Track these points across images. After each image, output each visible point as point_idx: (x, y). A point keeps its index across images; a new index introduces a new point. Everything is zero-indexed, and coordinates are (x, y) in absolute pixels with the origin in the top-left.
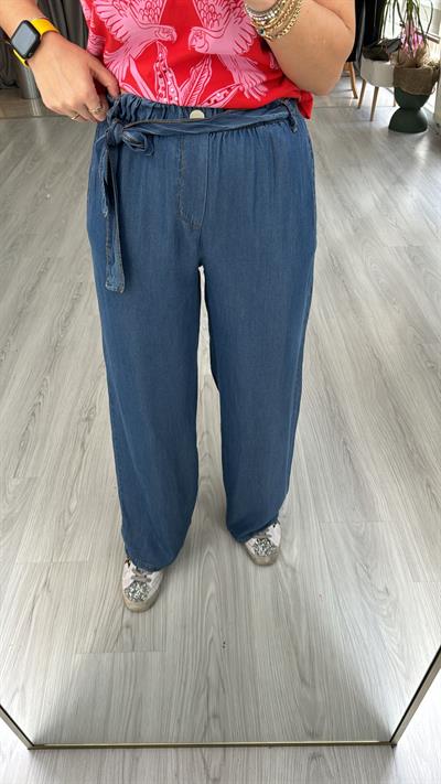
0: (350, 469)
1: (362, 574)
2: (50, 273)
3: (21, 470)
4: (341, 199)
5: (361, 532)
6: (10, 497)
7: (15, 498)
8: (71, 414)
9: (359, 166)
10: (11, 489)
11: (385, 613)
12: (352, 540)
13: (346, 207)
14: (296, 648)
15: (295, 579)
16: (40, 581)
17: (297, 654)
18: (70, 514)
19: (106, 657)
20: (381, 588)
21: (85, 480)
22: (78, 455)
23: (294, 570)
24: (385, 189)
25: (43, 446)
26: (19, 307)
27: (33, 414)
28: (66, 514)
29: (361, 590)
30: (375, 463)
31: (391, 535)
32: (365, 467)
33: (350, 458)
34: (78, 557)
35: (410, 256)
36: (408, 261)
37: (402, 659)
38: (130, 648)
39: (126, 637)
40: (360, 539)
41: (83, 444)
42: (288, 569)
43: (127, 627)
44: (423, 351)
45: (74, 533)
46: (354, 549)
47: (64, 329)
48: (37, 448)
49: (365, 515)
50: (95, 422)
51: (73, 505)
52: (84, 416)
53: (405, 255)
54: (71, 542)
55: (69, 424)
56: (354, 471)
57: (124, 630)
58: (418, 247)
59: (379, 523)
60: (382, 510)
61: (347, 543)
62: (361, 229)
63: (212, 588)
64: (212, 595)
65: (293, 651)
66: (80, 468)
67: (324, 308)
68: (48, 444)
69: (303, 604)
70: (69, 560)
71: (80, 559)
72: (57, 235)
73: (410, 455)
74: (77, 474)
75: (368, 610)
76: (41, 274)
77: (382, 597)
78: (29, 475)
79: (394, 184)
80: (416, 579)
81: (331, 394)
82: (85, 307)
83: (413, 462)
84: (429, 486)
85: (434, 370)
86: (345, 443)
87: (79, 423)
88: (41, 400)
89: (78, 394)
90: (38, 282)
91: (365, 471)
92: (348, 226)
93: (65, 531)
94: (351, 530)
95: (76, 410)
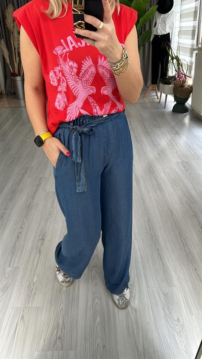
0: (161, 263)
1: (167, 312)
2: (28, 173)
3: (12, 263)
4: (152, 141)
5: (166, 292)
6: (7, 275)
7: (9, 276)
8: (35, 237)
9: (159, 127)
10: (7, 272)
11: (178, 331)
12: (162, 296)
13: (155, 145)
14: (137, 348)
15: (136, 315)
16: (19, 317)
17: (138, 351)
18: (34, 284)
19: (49, 353)
20: (176, 319)
21: (40, 268)
22: (38, 256)
23: (136, 311)
24: (172, 137)
25: (22, 252)
26: (14, 189)
27: (18, 237)
28: (32, 284)
29: (167, 320)
30: (171, 259)
31: (179, 293)
32: (167, 261)
33: (161, 257)
34: (37, 304)
35: (183, 165)
36: (183, 168)
37: (186, 353)
38: (61, 348)
39: (59, 344)
40: (166, 295)
41: (40, 251)
42: (133, 310)
43: (59, 338)
44: (191, 208)
45: (35, 294)
46: (163, 300)
47: (33, 198)
48: (19, 253)
49: (168, 284)
50: (46, 240)
51: (35, 280)
52: (41, 238)
53: (181, 165)
54: (34, 297)
55: (34, 241)
56: (162, 263)
57: (58, 339)
58: (186, 162)
59: (174, 288)
60: (175, 281)
61: (160, 297)
62: (162, 154)
63: (98, 319)
64: (98, 323)
65: (136, 350)
66: (38, 263)
67: (147, 188)
68: (24, 251)
69: (140, 326)
70: (33, 306)
71: (38, 306)
73: (187, 255)
74: (37, 265)
75: (170, 329)
76: (24, 174)
77: (176, 323)
78: (15, 265)
79: (175, 135)
80: (191, 314)
81: (150, 225)
82: (43, 188)
83: (188, 258)
84: (196, 269)
85: (196, 216)
86: (158, 250)
87: (38, 241)
88: (22, 230)
89: (38, 227)
90: (23, 177)
91: (168, 263)
92: (156, 153)
93: (32, 292)
94: (162, 291)
95: (38, 234)
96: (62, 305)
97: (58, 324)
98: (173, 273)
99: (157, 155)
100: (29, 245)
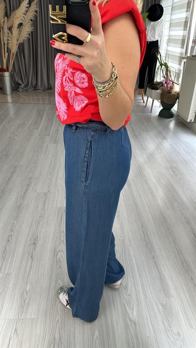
0: (157, 272)
1: (166, 325)
2: (17, 172)
3: (3, 269)
4: (141, 145)
5: (164, 303)
8: (26, 241)
9: (147, 131)
12: (161, 307)
13: (143, 148)
15: (136, 328)
16: (12, 331)
18: (27, 293)
20: (176, 333)
21: (33, 275)
22: (30, 262)
23: (135, 323)
24: (159, 142)
25: (13, 257)
26: (2, 188)
27: (9, 241)
28: (25, 292)
29: (167, 334)
30: (168, 268)
31: (178, 304)
32: (163, 270)
33: (156, 265)
34: (31, 315)
35: (172, 170)
36: (172, 173)
40: (164, 306)
41: (32, 257)
42: (132, 323)
44: (183, 214)
45: (28, 304)
47: (23, 199)
48: (10, 258)
49: (166, 294)
50: (38, 244)
51: (28, 288)
52: (32, 242)
53: (170, 171)
54: (27, 308)
55: (25, 246)
58: (175, 167)
59: (172, 298)
60: (173, 292)
61: (159, 310)
62: (151, 157)
63: (97, 334)
64: (97, 337)
66: (31, 269)
67: (138, 192)
68: (15, 256)
69: (140, 341)
70: (27, 317)
71: (32, 317)
72: (20, 155)
73: (183, 264)
74: (30, 272)
75: (171, 344)
76: (13, 172)
77: (177, 337)
78: (6, 272)
79: (162, 139)
80: (191, 327)
81: (144, 231)
82: (33, 189)
83: (185, 268)
84: (192, 279)
85: (188, 223)
86: (153, 258)
87: (30, 245)
88: (12, 233)
89: (29, 230)
90: (11, 176)
91: (164, 272)
92: (145, 156)
93: (25, 302)
94: (160, 302)
95: (29, 238)
96: (58, 316)
97: (54, 339)
98: (170, 283)
99: (146, 159)
100: (20, 249)
